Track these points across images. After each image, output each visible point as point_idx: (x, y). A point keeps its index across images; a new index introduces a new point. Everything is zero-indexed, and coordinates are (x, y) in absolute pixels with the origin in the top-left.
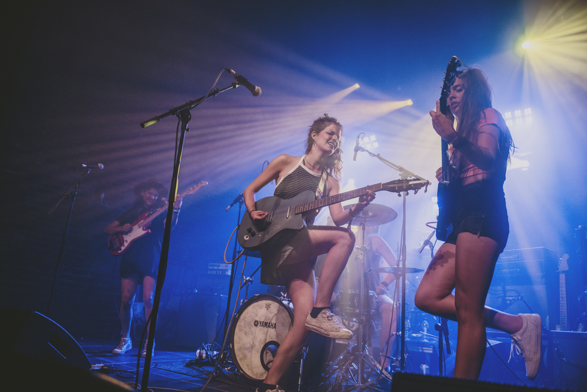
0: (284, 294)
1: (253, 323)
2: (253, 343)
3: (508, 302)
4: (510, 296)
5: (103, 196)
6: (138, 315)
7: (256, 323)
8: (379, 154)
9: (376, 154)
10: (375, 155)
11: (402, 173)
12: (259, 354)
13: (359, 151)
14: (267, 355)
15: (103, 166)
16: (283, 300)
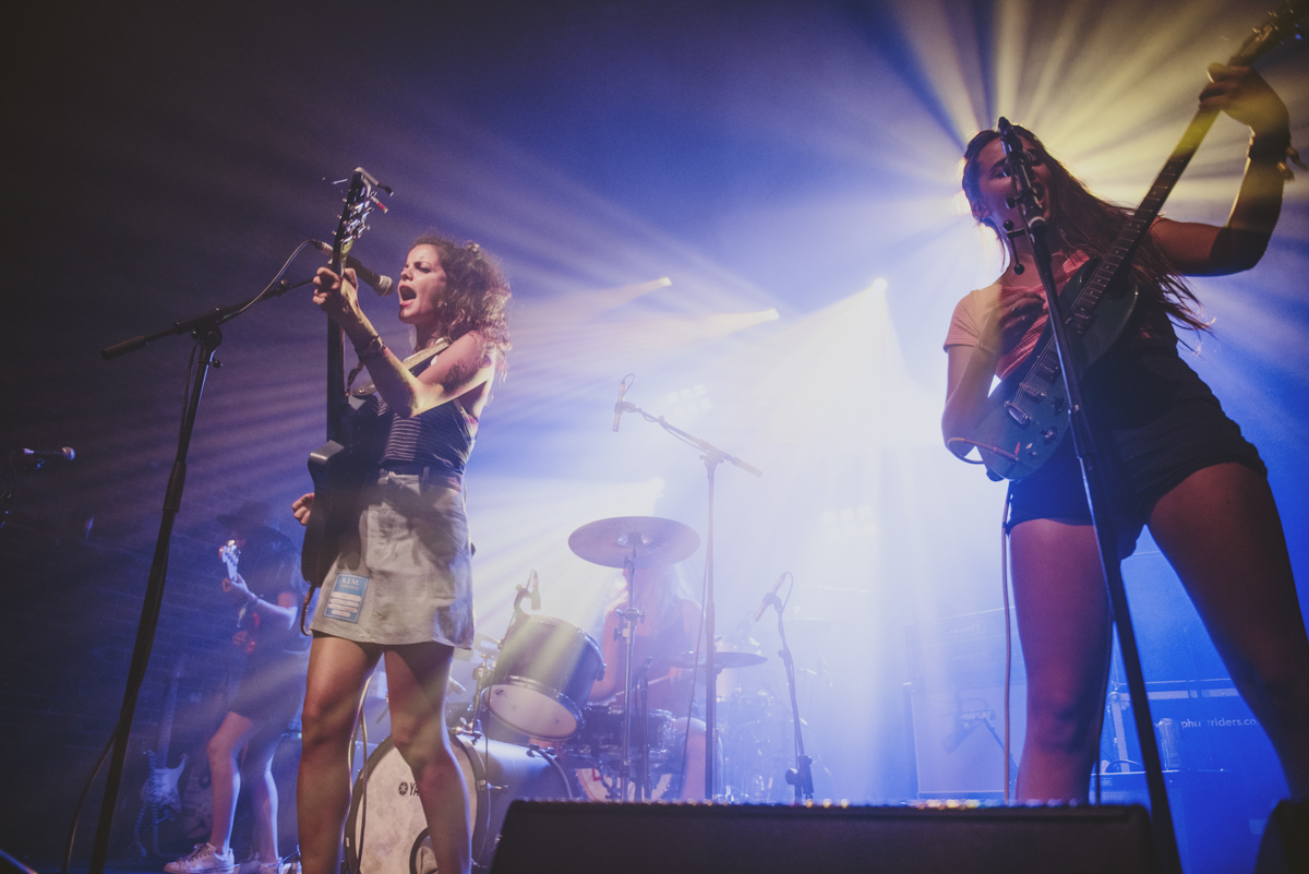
0: (468, 722)
1: (396, 789)
2: (396, 833)
3: (966, 725)
4: (969, 713)
5: (90, 524)
6: (164, 798)
7: (403, 788)
8: (662, 417)
9: (657, 417)
10: (654, 420)
11: (705, 454)
12: (408, 857)
13: (624, 412)
14: (425, 857)
15: (73, 453)
16: (460, 733)
